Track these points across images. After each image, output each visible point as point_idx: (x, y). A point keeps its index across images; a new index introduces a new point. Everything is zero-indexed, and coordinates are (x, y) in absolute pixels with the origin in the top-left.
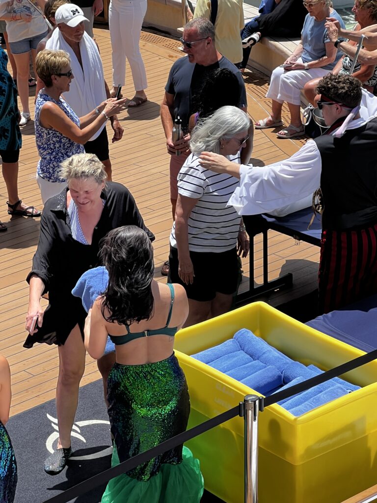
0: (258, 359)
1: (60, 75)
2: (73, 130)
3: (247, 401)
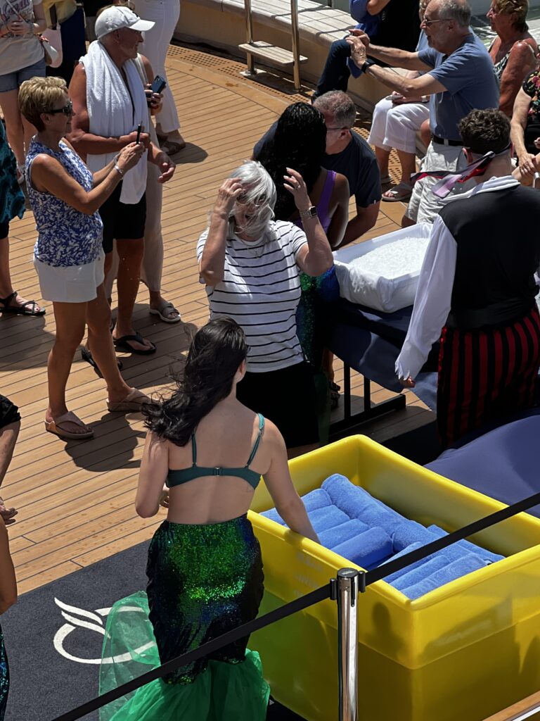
0: (357, 517)
1: (53, 112)
2: (77, 194)
3: (341, 577)
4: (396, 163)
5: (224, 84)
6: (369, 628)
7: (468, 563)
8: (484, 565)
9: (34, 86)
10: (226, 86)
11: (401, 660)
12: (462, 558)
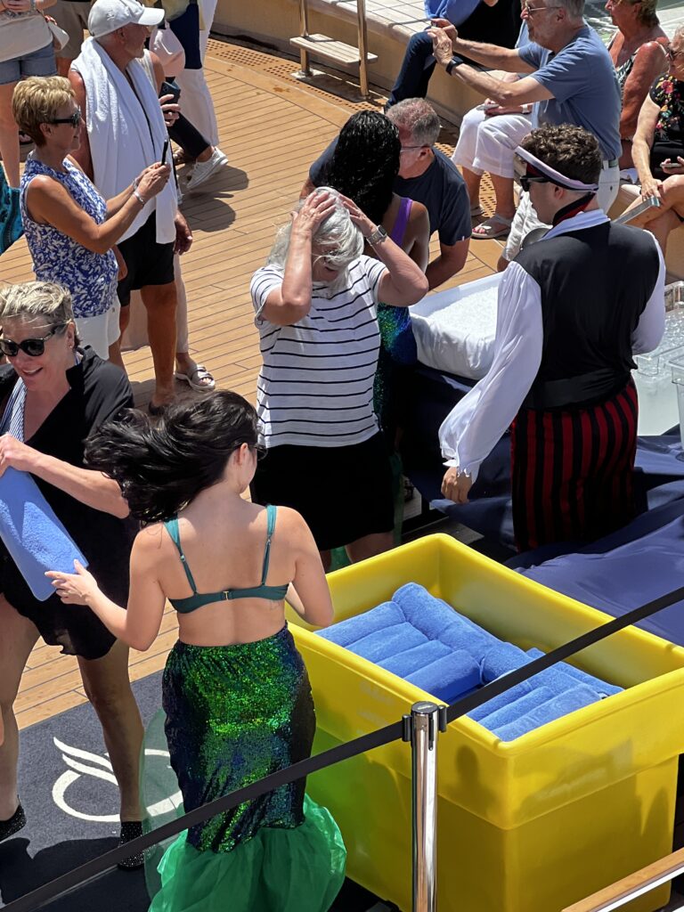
0: (437, 638)
1: (56, 122)
2: (85, 227)
3: (416, 713)
4: (489, 191)
5: (271, 88)
6: (453, 778)
7: (577, 696)
8: (597, 699)
9: (33, 88)
10: (273, 91)
11: (492, 818)
12: (570, 690)
